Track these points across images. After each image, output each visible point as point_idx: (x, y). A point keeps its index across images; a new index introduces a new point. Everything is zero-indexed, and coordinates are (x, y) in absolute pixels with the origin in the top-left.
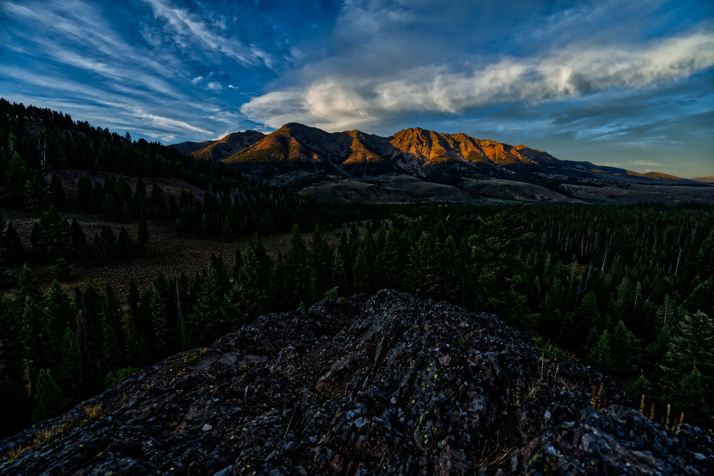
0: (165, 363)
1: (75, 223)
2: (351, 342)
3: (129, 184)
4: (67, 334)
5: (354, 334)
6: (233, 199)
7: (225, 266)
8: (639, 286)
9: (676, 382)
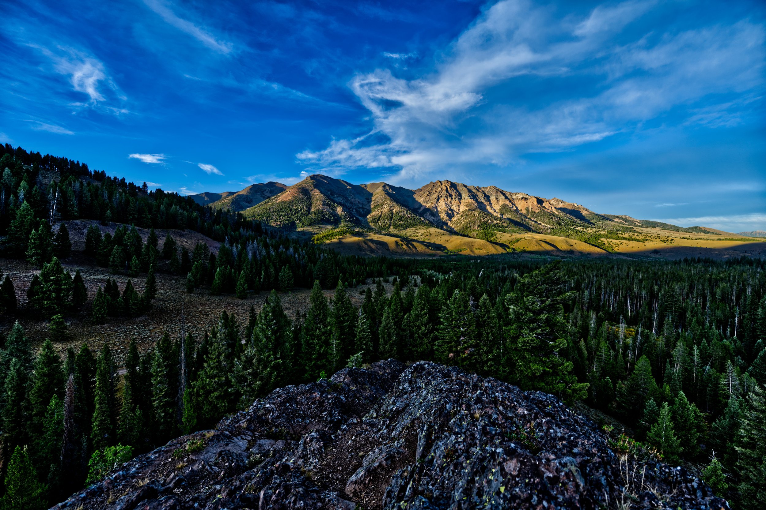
0: (163, 451)
1: (78, 277)
2: (385, 427)
3: (141, 235)
4: (53, 403)
5: (388, 417)
6: (250, 252)
7: (238, 326)
8: (696, 351)
9: (755, 467)
